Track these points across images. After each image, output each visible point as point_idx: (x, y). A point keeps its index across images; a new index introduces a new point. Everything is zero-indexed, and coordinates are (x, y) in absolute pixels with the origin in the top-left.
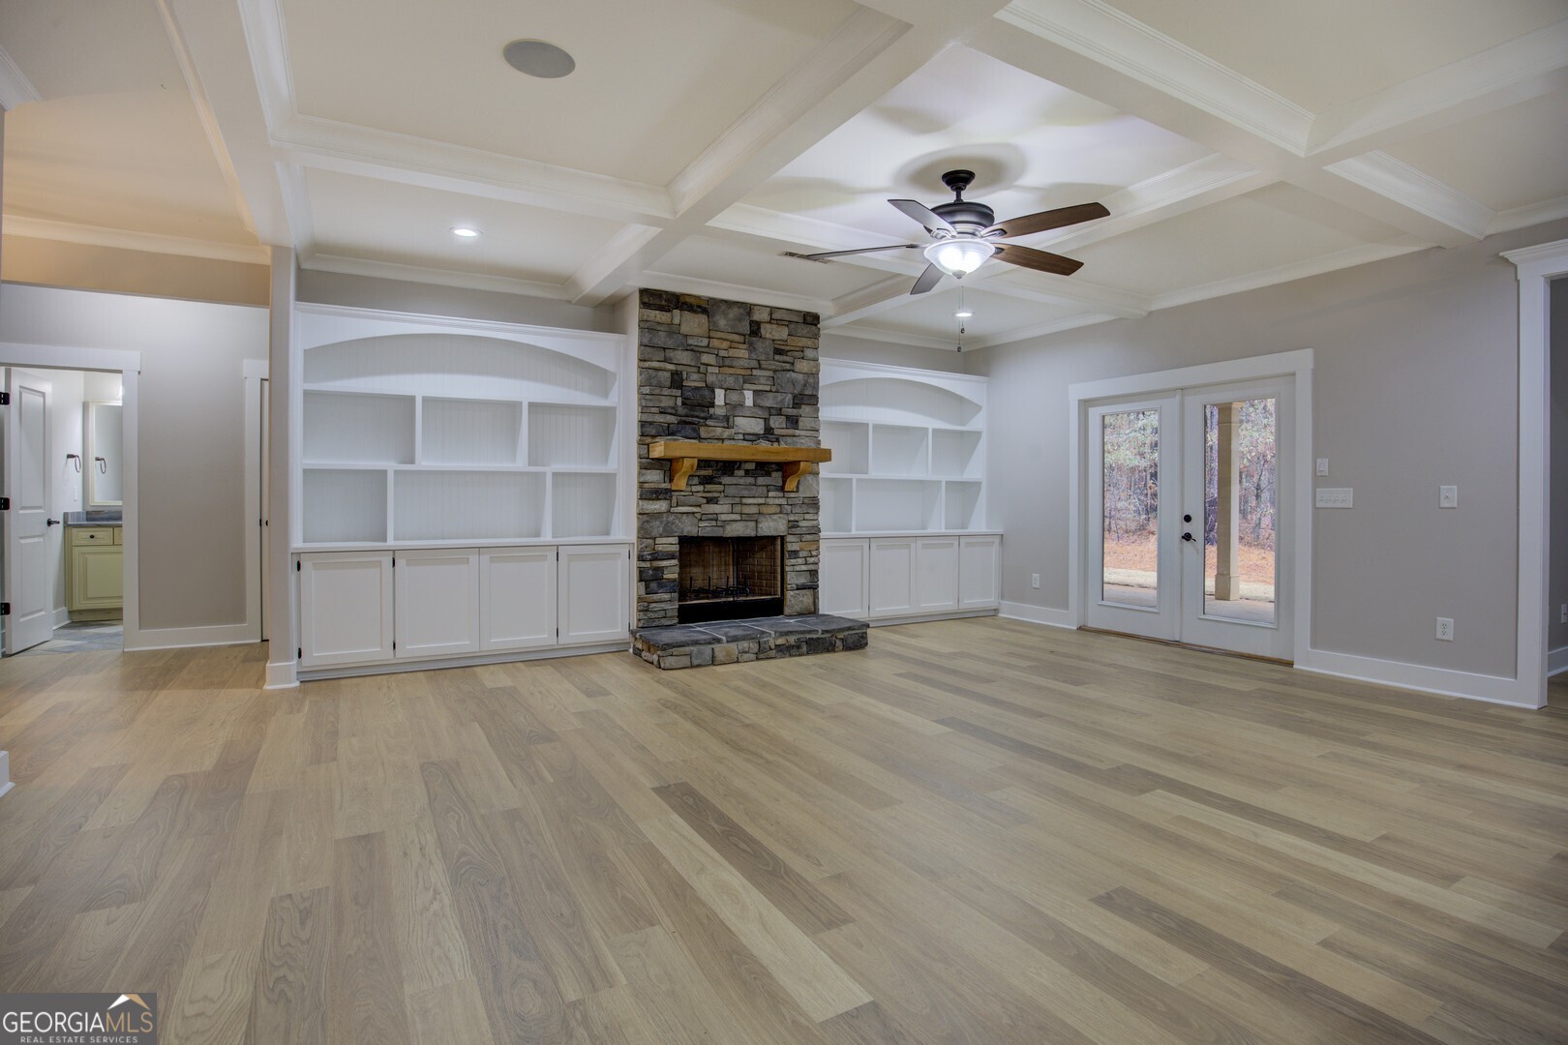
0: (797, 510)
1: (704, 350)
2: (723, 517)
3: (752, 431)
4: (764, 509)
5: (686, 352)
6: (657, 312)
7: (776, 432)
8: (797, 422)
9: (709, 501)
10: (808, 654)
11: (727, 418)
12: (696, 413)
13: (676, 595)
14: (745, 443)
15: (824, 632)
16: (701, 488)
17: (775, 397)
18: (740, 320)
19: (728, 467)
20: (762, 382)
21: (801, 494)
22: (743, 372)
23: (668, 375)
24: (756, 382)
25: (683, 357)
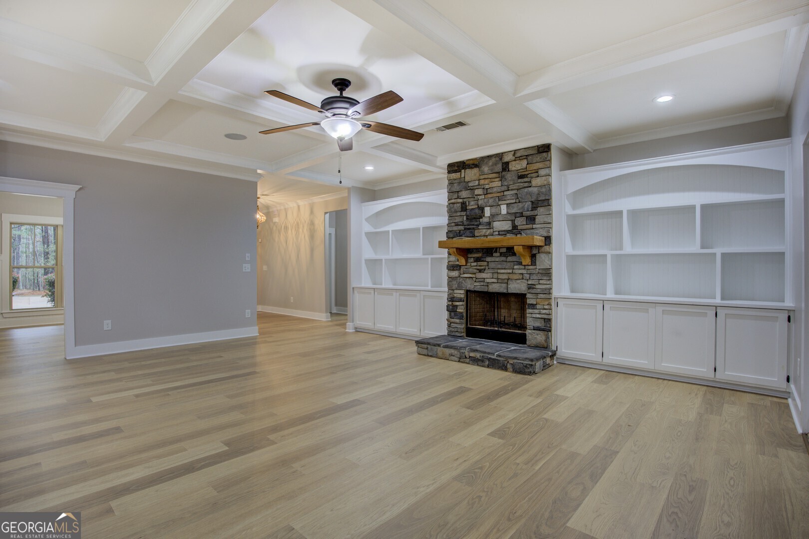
0: (535, 277)
1: (476, 187)
2: (488, 280)
3: (503, 229)
4: (511, 276)
5: (467, 191)
6: (454, 174)
7: (519, 228)
8: (534, 219)
9: (480, 271)
10: (488, 367)
11: (489, 224)
12: (472, 223)
13: (464, 321)
14: (499, 237)
15: (499, 356)
16: (475, 264)
17: (518, 205)
18: (495, 164)
19: (489, 251)
20: (508, 198)
21: (538, 267)
22: (498, 195)
23: (459, 205)
24: (506, 199)
25: (464, 194)
